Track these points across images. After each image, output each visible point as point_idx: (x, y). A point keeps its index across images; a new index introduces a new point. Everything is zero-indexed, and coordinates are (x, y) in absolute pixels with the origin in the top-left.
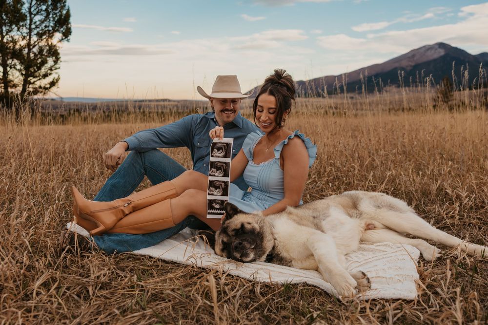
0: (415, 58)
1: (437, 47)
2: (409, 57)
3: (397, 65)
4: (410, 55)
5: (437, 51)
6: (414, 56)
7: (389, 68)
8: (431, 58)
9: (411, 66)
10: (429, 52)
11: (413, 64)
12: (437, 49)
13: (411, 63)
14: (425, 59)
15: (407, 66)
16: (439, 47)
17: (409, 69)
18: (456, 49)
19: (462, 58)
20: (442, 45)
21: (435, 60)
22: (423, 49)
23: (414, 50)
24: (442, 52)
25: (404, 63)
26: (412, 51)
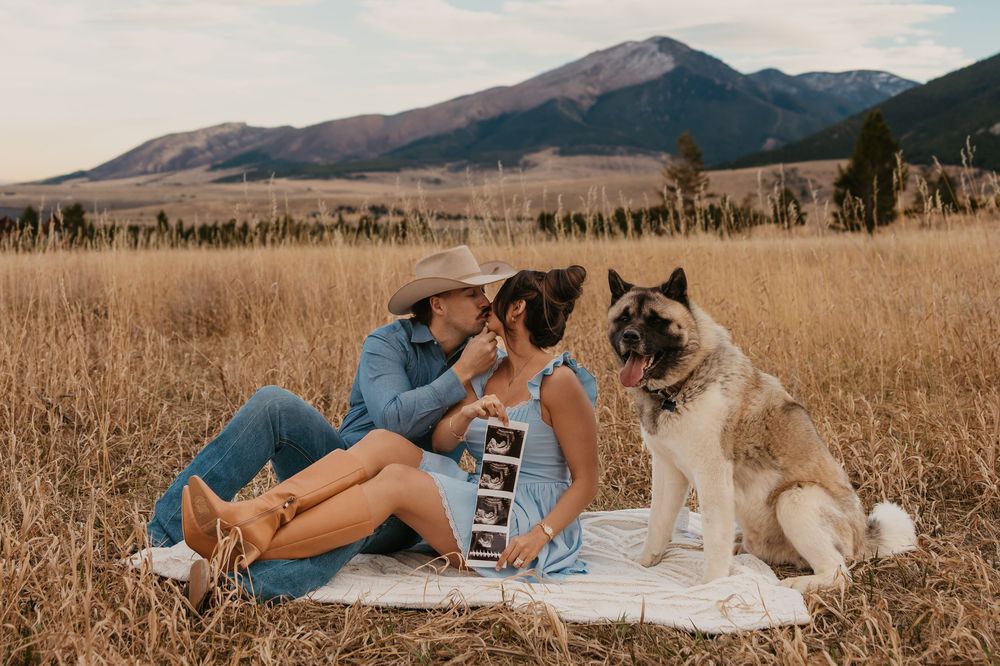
0: (601, 77)
1: (655, 47)
2: (585, 73)
3: (554, 92)
4: (588, 66)
5: (655, 59)
6: (597, 69)
7: (533, 101)
8: (643, 77)
9: (592, 97)
10: (635, 60)
11: (597, 92)
12: (653, 54)
13: (590, 89)
14: (625, 80)
15: (582, 97)
16: (661, 50)
17: (586, 104)
18: (701, 56)
19: (718, 81)
20: (666, 44)
21: (651, 84)
22: (621, 53)
23: (597, 53)
24: (667, 63)
25: (574, 89)
26: (592, 55)
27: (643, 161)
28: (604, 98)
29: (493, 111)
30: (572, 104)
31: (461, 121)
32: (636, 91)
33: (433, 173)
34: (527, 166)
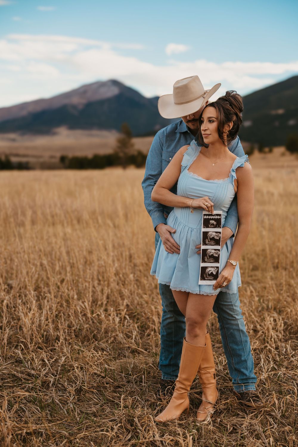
0: (88, 95)
1: (110, 84)
2: (81, 94)
3: (66, 101)
4: (81, 91)
5: (110, 89)
6: (85, 92)
7: (57, 105)
8: (105, 96)
9: (83, 104)
10: (102, 89)
12: (110, 87)
13: (82, 101)
14: (98, 97)
15: (78, 104)
16: (113, 85)
17: (80, 107)
19: (137, 100)
20: (115, 83)
21: (109, 101)
23: (86, 85)
25: (75, 100)
26: (83, 86)
27: (105, 133)
28: (89, 105)
29: (39, 108)
30: (74, 107)
31: (24, 113)
32: (102, 102)
33: (12, 136)
34: (54, 134)
